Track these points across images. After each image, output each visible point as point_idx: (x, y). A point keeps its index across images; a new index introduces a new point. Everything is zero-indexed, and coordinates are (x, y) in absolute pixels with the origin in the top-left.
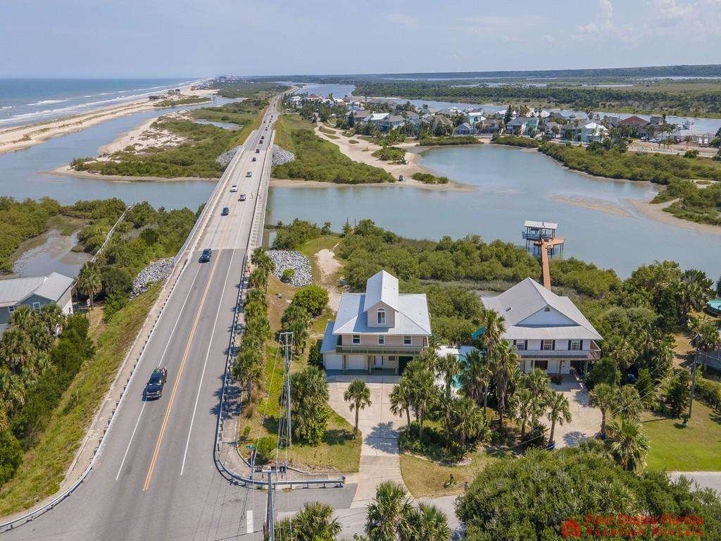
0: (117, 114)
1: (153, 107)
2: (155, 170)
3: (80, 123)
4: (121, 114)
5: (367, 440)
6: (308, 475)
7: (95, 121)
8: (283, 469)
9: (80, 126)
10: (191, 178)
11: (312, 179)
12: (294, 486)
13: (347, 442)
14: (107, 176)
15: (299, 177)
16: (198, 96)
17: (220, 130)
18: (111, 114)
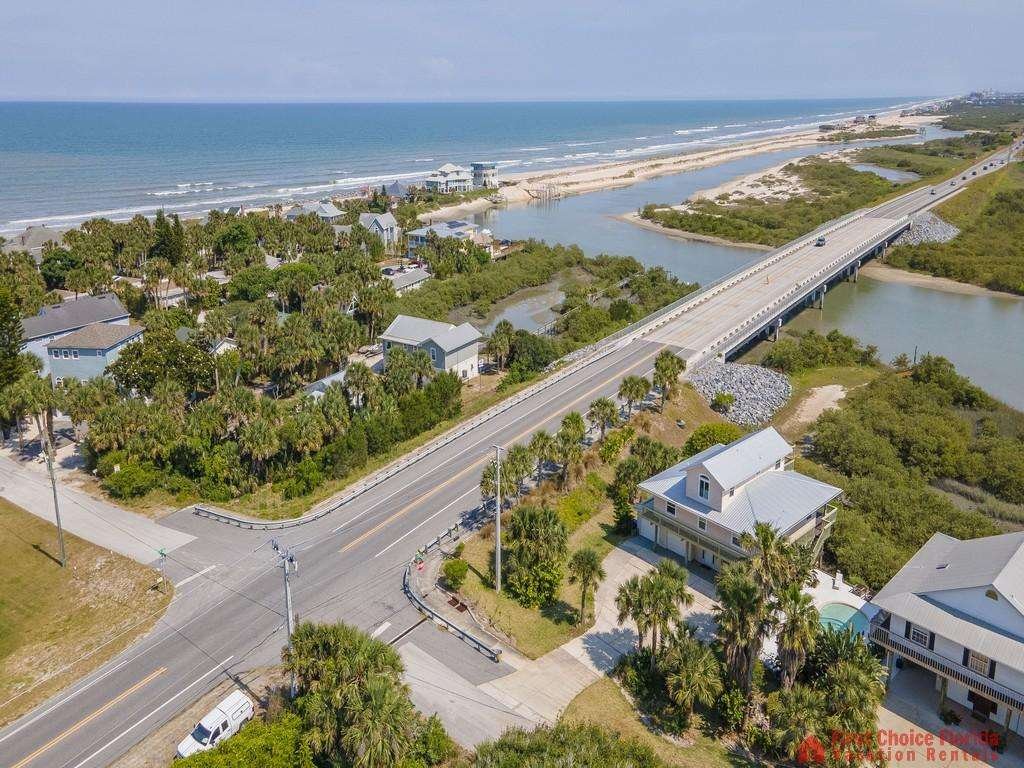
0: (758, 150)
1: (816, 142)
2: (722, 229)
3: (702, 159)
4: (764, 149)
5: (591, 637)
6: (478, 628)
7: (723, 157)
8: (463, 608)
9: (701, 163)
10: (764, 247)
11: (947, 275)
12: (451, 629)
13: (564, 625)
14: (667, 229)
15: (925, 268)
16: (898, 127)
17: (879, 182)
18: (750, 149)
